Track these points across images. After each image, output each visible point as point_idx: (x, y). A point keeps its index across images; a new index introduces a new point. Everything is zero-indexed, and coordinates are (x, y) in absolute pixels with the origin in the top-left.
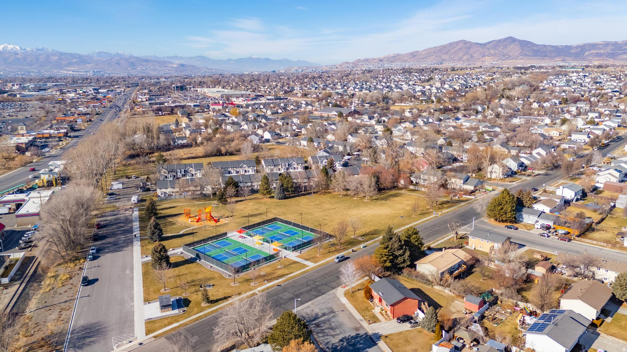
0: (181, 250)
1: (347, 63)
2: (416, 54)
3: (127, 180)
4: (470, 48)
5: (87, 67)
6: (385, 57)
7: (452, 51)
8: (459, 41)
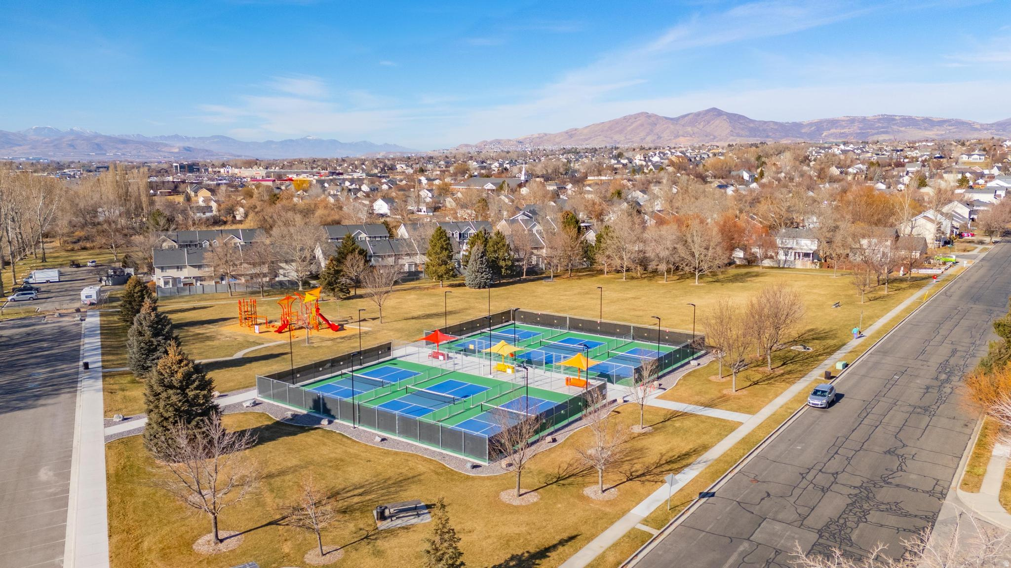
0: (253, 394)
1: (467, 146)
2: (573, 132)
3: (76, 269)
4: (656, 124)
5: (15, 151)
6: (526, 139)
7: (629, 129)
8: (638, 114)
